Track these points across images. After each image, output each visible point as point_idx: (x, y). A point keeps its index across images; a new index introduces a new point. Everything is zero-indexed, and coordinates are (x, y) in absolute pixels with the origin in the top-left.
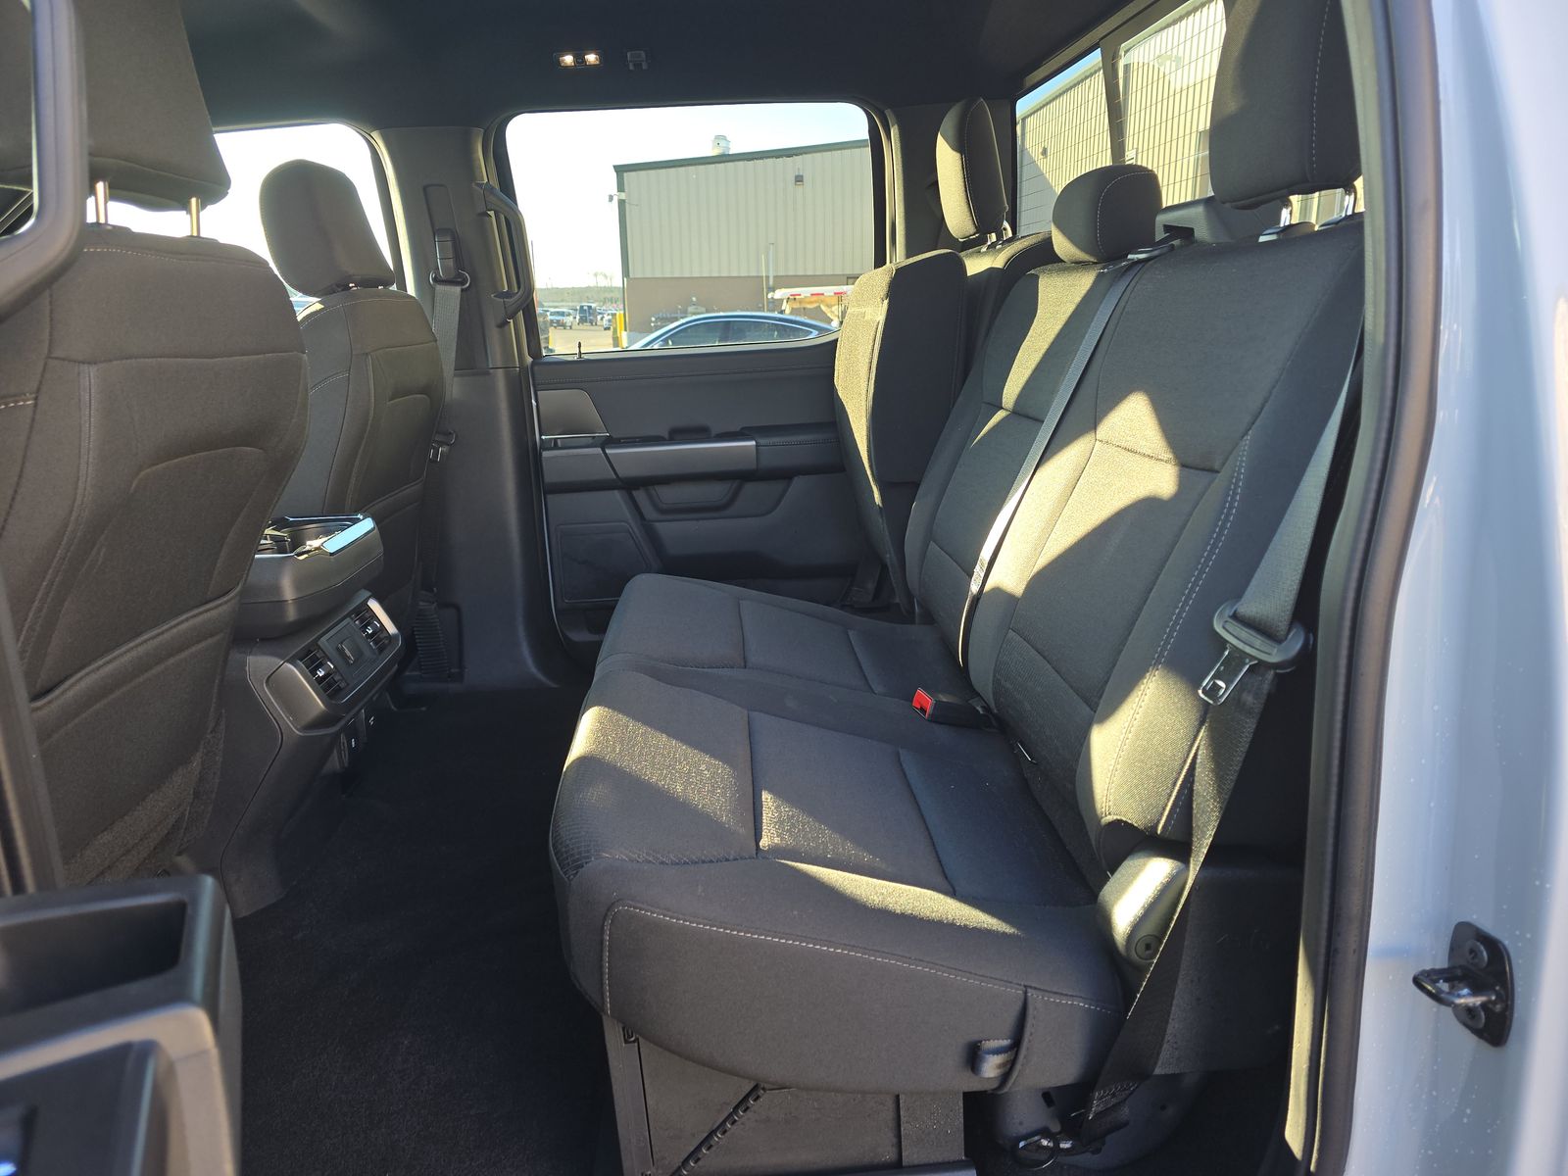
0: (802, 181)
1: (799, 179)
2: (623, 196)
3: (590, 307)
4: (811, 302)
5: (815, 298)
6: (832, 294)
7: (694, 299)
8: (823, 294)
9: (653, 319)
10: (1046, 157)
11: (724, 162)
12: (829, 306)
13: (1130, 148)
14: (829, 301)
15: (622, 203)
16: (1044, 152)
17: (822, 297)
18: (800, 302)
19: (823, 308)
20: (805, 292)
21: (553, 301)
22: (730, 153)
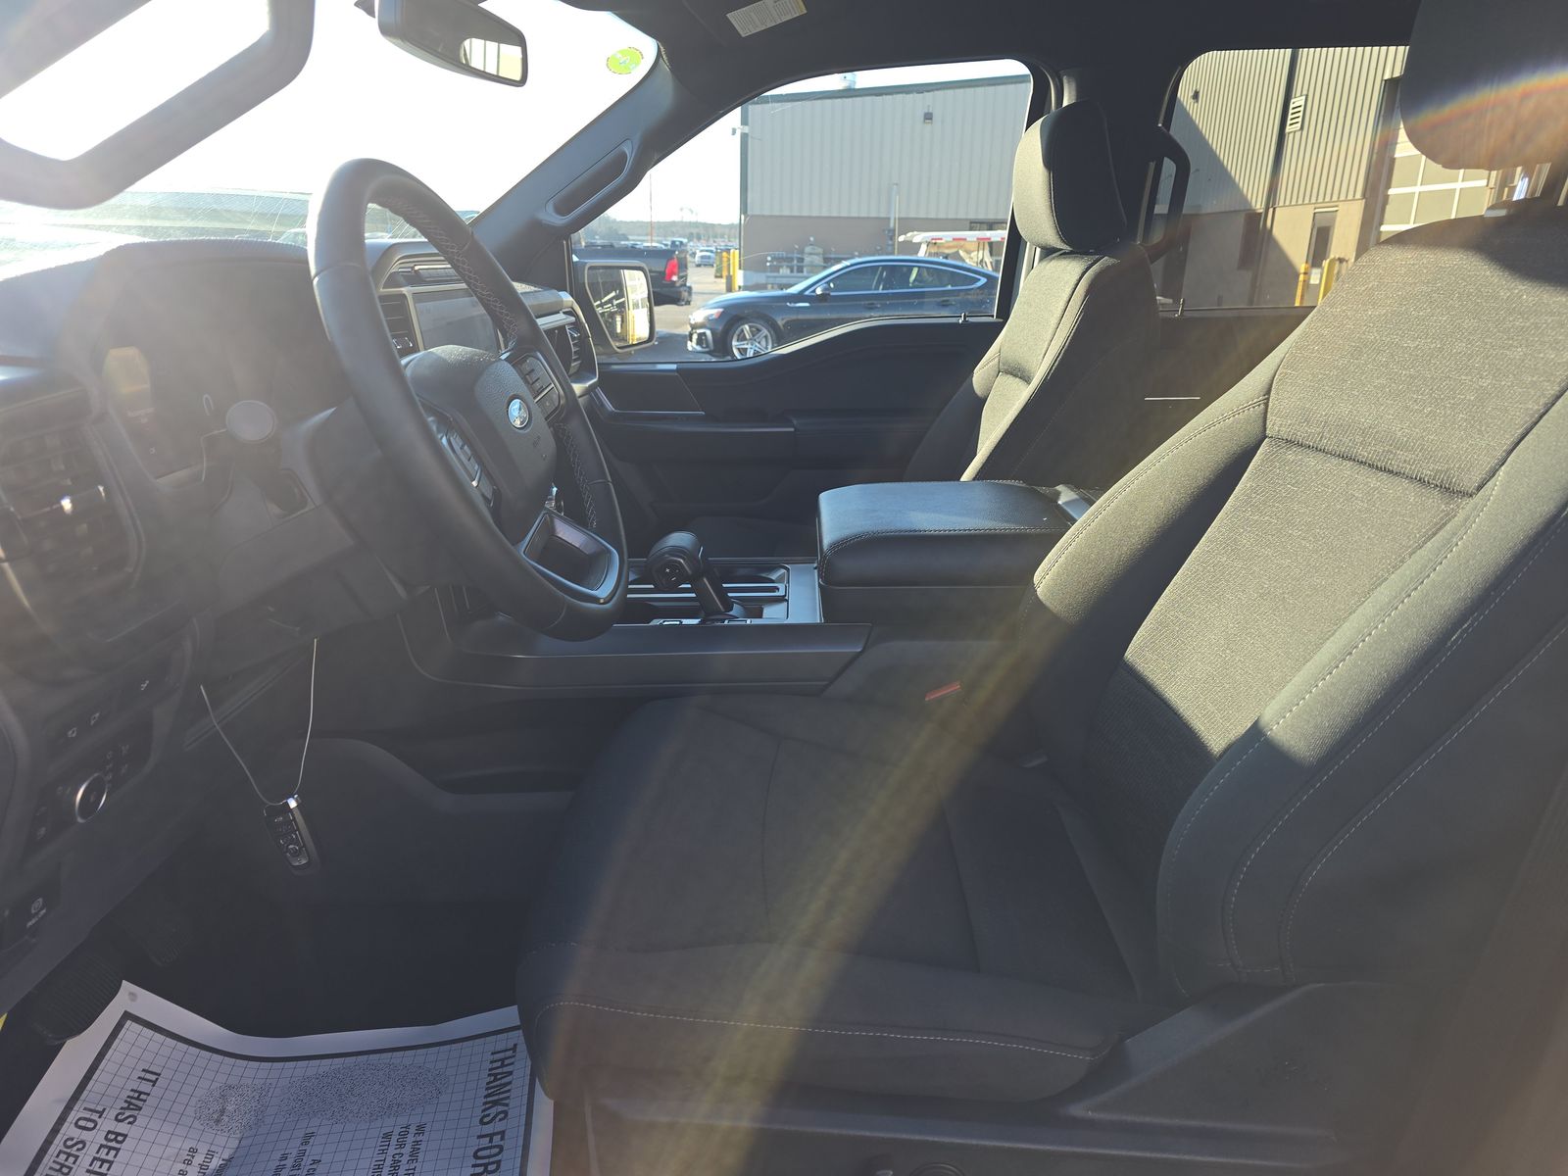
0: (931, 119)
1: (928, 117)
2: (746, 129)
3: (681, 243)
4: (949, 248)
5: (955, 243)
6: (975, 239)
7: (812, 239)
8: (965, 239)
9: (769, 258)
10: (1197, 102)
11: (851, 97)
12: (968, 252)
13: (1298, 94)
14: (969, 246)
15: (744, 138)
16: (1196, 96)
17: (962, 243)
18: (938, 247)
19: (961, 253)
20: (947, 236)
21: (639, 235)
22: (857, 87)
